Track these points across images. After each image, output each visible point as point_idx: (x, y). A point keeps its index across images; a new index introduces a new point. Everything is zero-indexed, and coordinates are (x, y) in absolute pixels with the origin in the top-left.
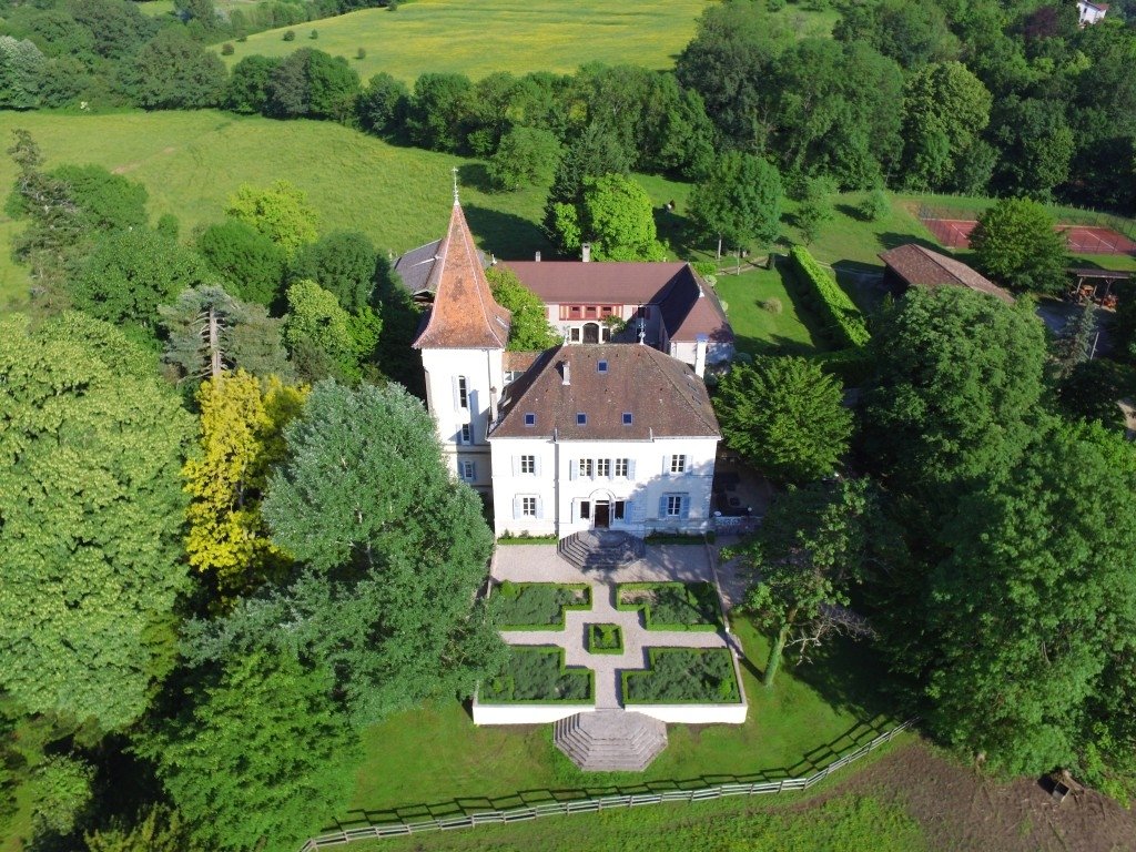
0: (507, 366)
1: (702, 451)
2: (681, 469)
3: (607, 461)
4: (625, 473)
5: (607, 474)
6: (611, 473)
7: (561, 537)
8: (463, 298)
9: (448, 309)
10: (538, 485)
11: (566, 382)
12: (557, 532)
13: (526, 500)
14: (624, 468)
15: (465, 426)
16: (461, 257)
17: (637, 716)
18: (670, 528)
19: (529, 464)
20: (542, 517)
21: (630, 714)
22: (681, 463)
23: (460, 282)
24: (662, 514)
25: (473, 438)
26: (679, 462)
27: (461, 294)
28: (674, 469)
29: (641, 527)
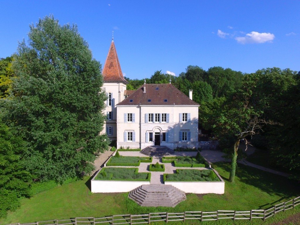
0: (126, 93)
1: (193, 112)
2: (186, 120)
3: (159, 115)
4: (165, 121)
5: (159, 121)
6: (160, 120)
7: (142, 149)
8: (112, 68)
9: (107, 71)
10: (134, 126)
11: (145, 92)
12: (140, 147)
13: (129, 133)
14: (165, 117)
15: (110, 112)
16: (113, 56)
17: (171, 186)
18: (184, 146)
19: (130, 117)
20: (134, 140)
21: (167, 185)
22: (186, 117)
23: (112, 63)
24: (180, 140)
25: (112, 118)
26: (185, 116)
27: (112, 66)
28: (183, 120)
29: (173, 145)
